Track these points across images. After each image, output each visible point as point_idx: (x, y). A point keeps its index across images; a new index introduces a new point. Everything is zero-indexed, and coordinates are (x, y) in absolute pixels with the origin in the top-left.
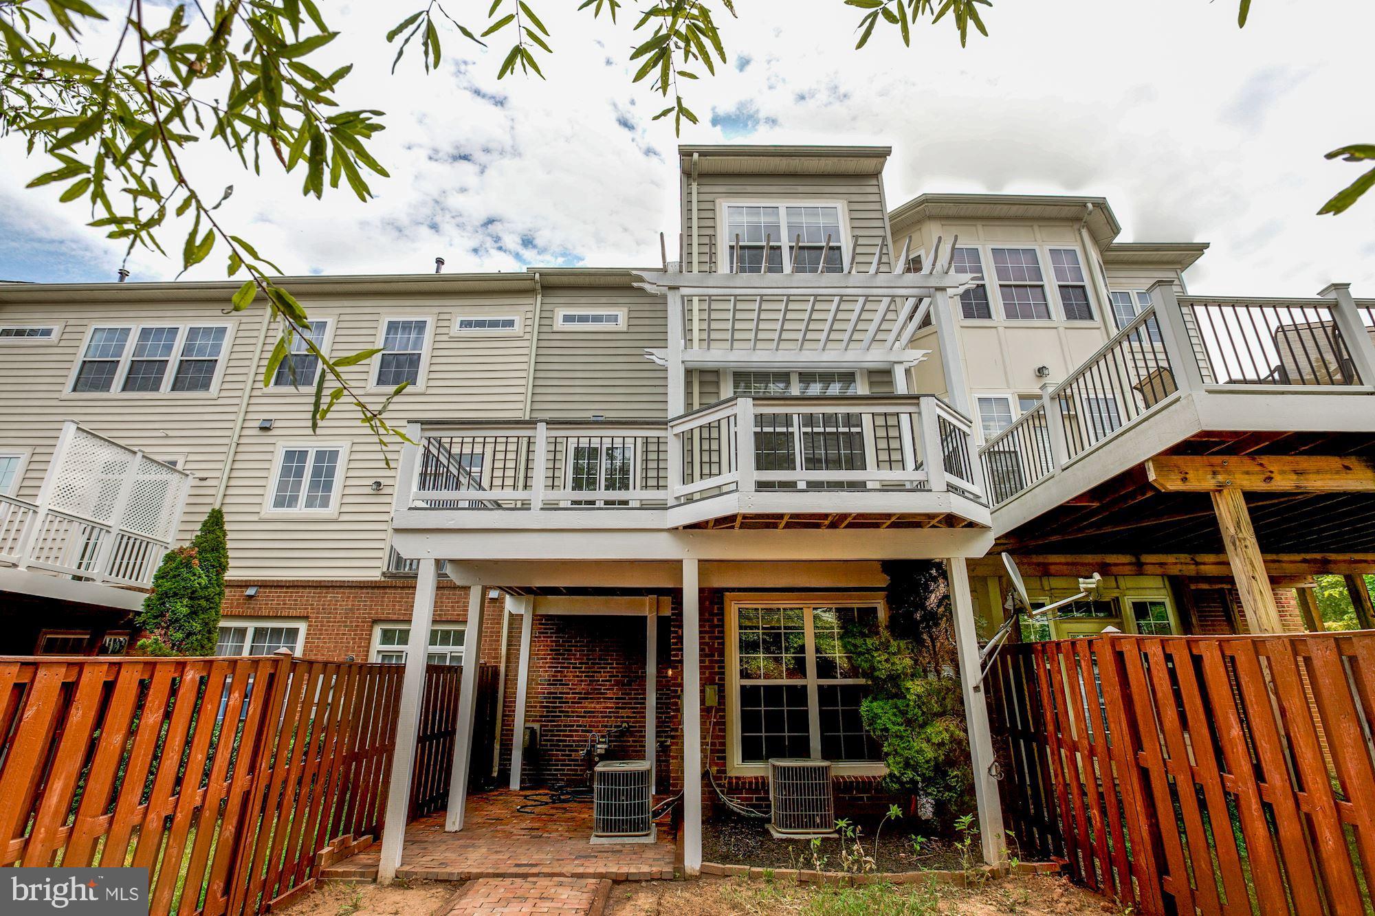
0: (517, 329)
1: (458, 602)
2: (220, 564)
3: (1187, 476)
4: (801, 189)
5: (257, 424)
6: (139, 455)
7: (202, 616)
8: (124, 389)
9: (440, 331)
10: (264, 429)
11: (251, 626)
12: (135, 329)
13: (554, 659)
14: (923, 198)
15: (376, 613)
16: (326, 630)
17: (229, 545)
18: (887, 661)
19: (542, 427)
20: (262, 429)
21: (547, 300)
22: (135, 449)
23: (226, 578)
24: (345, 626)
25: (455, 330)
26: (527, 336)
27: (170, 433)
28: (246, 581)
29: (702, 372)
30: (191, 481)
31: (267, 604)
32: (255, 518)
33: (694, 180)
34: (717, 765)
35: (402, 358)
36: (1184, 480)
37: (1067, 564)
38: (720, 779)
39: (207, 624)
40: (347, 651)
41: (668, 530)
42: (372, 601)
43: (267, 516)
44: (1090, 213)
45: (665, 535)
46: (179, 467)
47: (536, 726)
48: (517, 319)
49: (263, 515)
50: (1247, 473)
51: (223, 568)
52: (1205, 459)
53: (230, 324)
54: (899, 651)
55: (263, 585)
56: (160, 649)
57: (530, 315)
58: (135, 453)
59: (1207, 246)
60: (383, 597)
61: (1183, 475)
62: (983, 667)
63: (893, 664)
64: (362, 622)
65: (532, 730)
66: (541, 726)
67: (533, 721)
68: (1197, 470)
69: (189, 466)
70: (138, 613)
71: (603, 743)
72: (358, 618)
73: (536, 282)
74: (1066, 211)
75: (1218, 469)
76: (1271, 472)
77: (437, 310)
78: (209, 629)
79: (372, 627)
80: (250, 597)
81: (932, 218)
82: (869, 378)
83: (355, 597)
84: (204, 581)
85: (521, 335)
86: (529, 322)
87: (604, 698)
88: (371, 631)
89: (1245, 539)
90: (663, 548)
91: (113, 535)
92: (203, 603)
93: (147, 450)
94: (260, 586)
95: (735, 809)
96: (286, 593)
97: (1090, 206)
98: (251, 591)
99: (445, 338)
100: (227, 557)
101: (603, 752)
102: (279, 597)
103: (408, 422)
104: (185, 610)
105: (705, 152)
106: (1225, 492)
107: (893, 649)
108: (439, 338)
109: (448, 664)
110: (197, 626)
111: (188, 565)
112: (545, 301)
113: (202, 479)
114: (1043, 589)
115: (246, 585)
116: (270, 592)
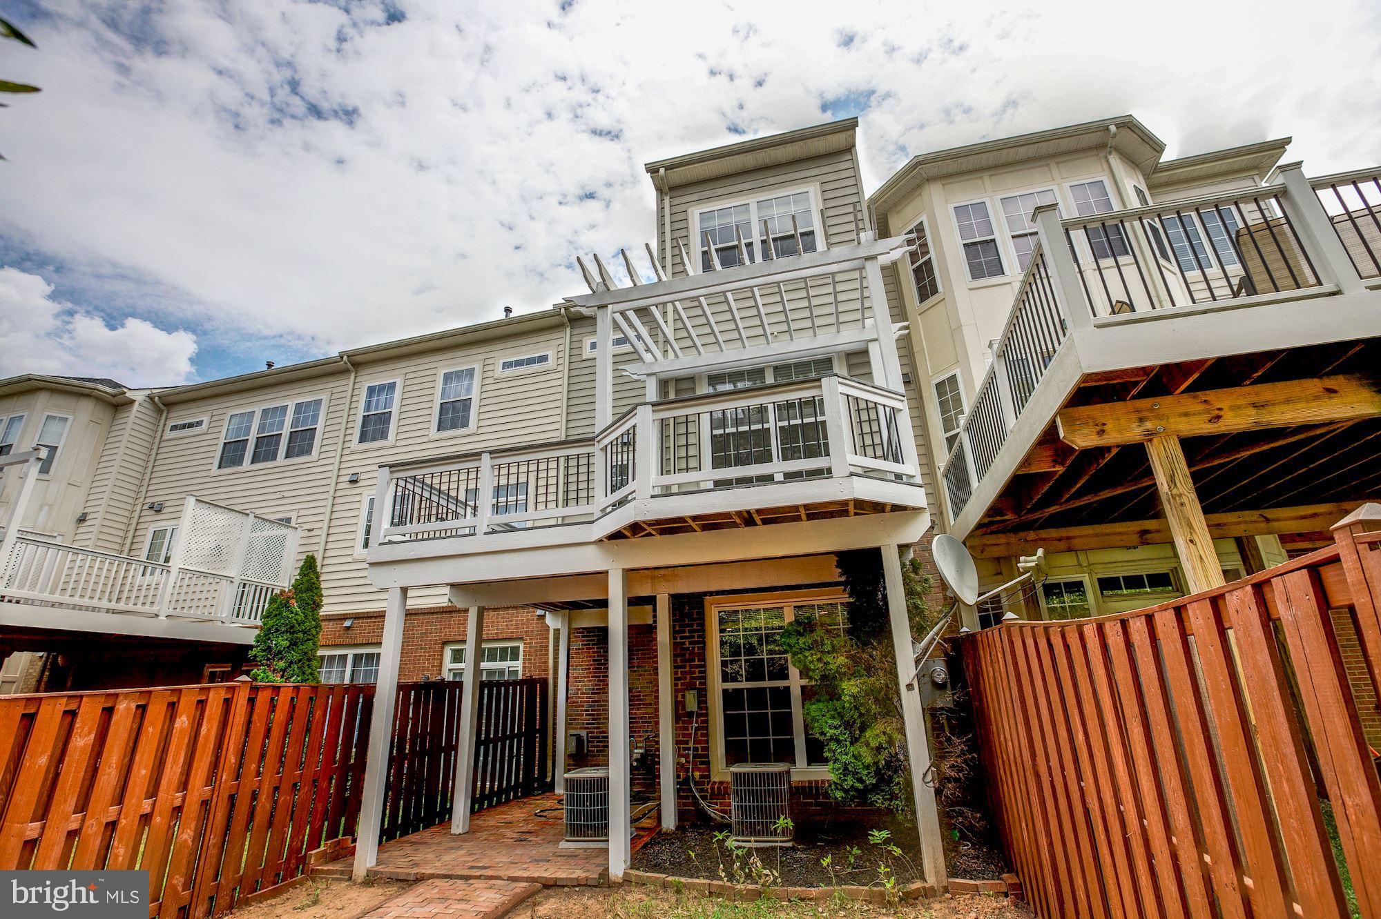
0: (551, 363)
1: (511, 621)
2: (314, 603)
3: (1105, 428)
4: (772, 180)
5: (347, 478)
6: (252, 516)
7: (301, 647)
8: (252, 463)
9: (486, 375)
10: (353, 482)
11: (350, 653)
12: (258, 410)
13: (596, 669)
14: (915, 161)
15: (445, 635)
16: (406, 653)
17: (323, 585)
18: (820, 660)
19: (486, 457)
20: (352, 482)
21: (576, 331)
22: (248, 512)
23: (321, 614)
24: (421, 649)
25: (499, 372)
26: (560, 368)
27: (286, 494)
28: (344, 614)
29: (678, 380)
30: (300, 533)
31: (360, 633)
32: (349, 559)
33: (666, 194)
34: (699, 770)
35: (458, 404)
36: (1101, 433)
37: (1096, 535)
38: (703, 784)
39: (306, 653)
40: (424, 671)
41: (595, 543)
42: (441, 625)
43: (357, 558)
44: (1115, 136)
45: (592, 548)
46: (293, 523)
47: (584, 733)
48: (551, 354)
49: (356, 556)
50: (1186, 415)
51: (318, 606)
52: (1129, 405)
53: (324, 397)
54: (834, 649)
55: (357, 617)
56: (267, 677)
57: (561, 348)
58: (248, 515)
59: (1288, 141)
60: (450, 621)
61: (1098, 428)
62: (917, 661)
63: (827, 663)
64: (435, 644)
65: (579, 739)
66: (588, 734)
67: (581, 728)
68: (1118, 419)
69: (301, 520)
70: (251, 647)
71: (641, 748)
72: (430, 640)
73: (563, 317)
74: (1086, 140)
75: (1147, 414)
76: (1220, 409)
77: (482, 357)
78: (308, 658)
79: (443, 648)
80: (348, 628)
81: (930, 179)
82: (847, 360)
83: (428, 622)
84: (301, 617)
85: (555, 367)
86: (561, 355)
87: (644, 704)
88: (442, 651)
89: (1180, 495)
90: (589, 560)
91: (236, 584)
92: (300, 635)
93: (258, 512)
94: (355, 618)
95: (712, 815)
96: (375, 622)
97: (1113, 128)
98: (347, 623)
99: (491, 381)
100: (322, 596)
101: (639, 756)
102: (369, 626)
103: (379, 467)
104: (286, 643)
105: (672, 165)
106: (1155, 441)
107: (828, 648)
108: (486, 382)
109: (506, 679)
110: (295, 655)
111: (286, 605)
112: (573, 333)
113: (309, 531)
114: (1080, 565)
115: (344, 617)
116: (362, 623)
